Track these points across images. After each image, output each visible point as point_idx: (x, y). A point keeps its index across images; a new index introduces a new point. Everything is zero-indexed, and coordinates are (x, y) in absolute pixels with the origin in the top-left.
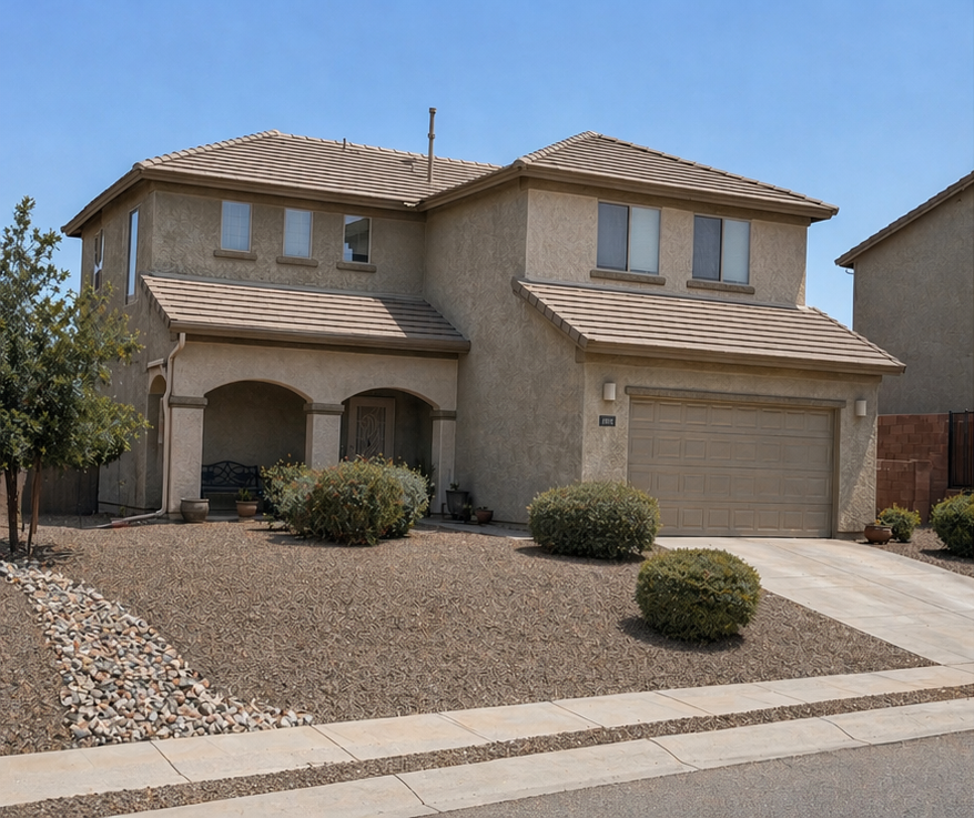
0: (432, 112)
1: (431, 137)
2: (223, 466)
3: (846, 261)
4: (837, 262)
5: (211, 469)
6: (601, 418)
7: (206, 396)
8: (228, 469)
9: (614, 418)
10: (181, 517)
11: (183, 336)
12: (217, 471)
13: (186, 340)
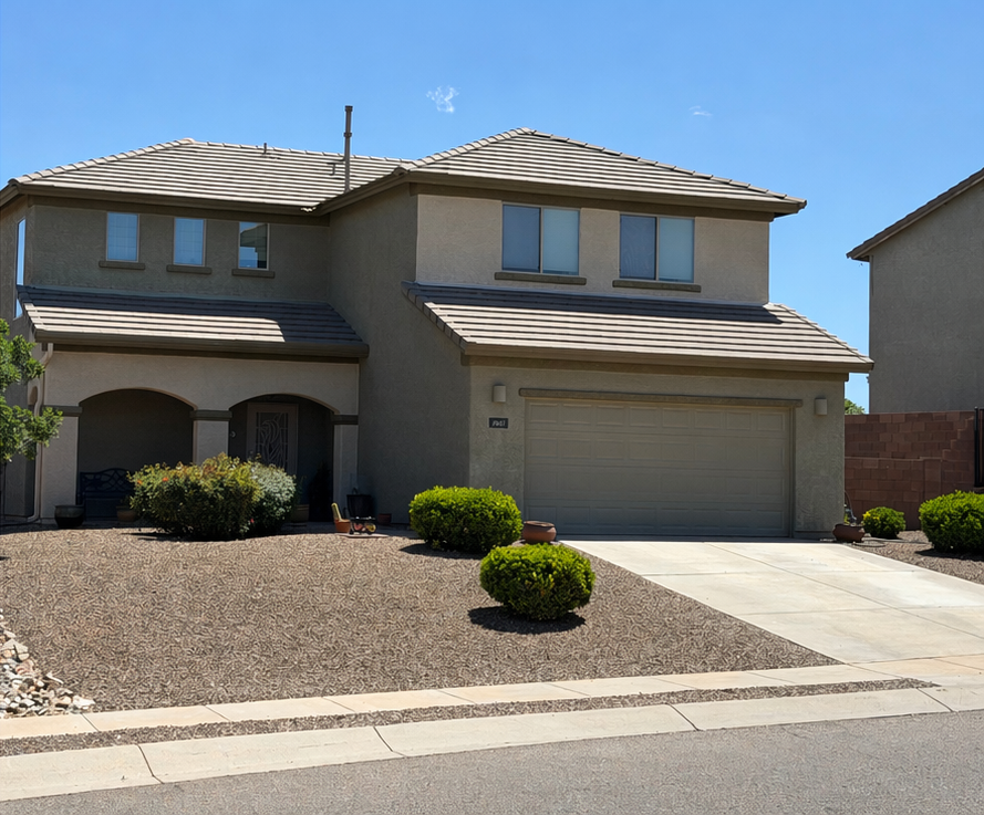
0: (349, 109)
1: (348, 135)
2: (111, 473)
3: (859, 254)
4: (848, 255)
5: (98, 477)
6: (491, 420)
7: (80, 403)
8: (116, 476)
9: (506, 420)
10: (54, 522)
11: (50, 346)
12: (104, 478)
13: (54, 349)
